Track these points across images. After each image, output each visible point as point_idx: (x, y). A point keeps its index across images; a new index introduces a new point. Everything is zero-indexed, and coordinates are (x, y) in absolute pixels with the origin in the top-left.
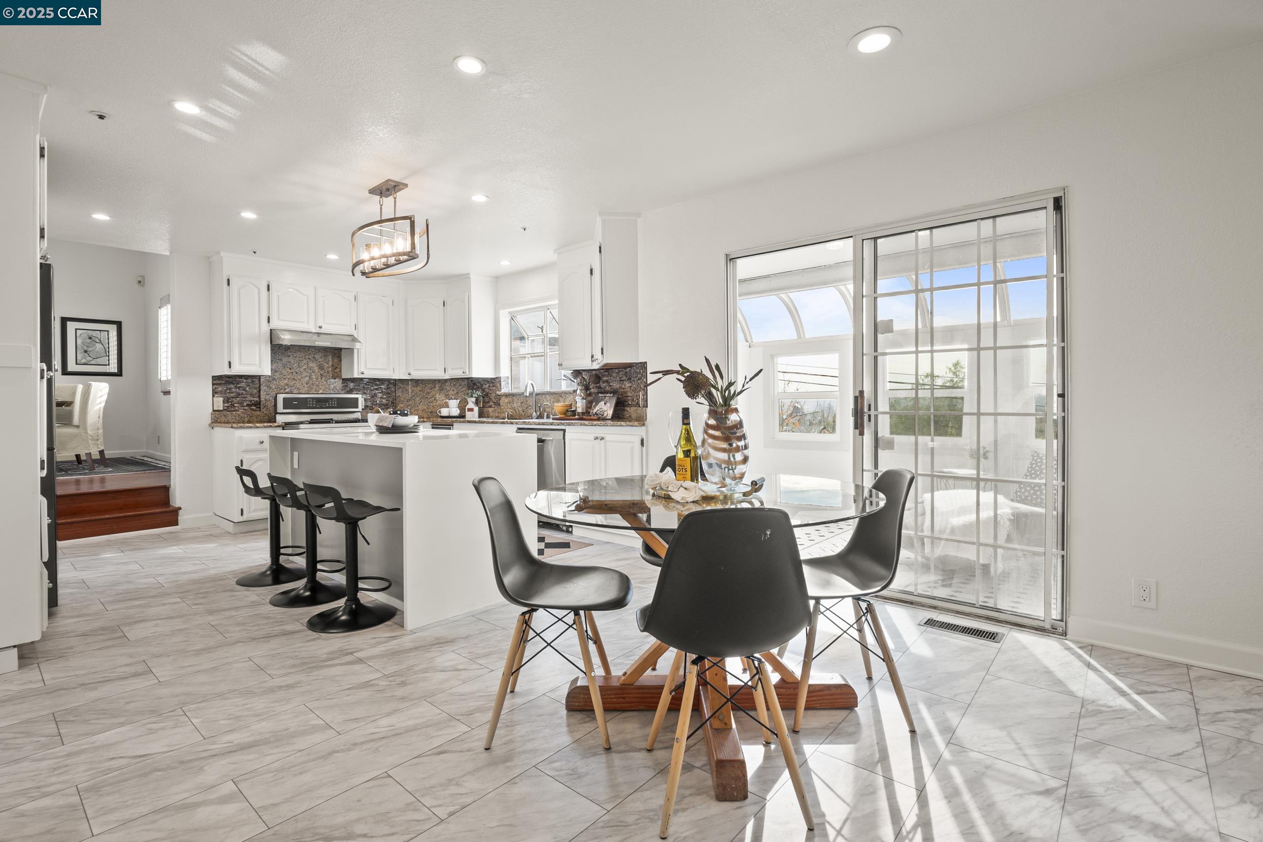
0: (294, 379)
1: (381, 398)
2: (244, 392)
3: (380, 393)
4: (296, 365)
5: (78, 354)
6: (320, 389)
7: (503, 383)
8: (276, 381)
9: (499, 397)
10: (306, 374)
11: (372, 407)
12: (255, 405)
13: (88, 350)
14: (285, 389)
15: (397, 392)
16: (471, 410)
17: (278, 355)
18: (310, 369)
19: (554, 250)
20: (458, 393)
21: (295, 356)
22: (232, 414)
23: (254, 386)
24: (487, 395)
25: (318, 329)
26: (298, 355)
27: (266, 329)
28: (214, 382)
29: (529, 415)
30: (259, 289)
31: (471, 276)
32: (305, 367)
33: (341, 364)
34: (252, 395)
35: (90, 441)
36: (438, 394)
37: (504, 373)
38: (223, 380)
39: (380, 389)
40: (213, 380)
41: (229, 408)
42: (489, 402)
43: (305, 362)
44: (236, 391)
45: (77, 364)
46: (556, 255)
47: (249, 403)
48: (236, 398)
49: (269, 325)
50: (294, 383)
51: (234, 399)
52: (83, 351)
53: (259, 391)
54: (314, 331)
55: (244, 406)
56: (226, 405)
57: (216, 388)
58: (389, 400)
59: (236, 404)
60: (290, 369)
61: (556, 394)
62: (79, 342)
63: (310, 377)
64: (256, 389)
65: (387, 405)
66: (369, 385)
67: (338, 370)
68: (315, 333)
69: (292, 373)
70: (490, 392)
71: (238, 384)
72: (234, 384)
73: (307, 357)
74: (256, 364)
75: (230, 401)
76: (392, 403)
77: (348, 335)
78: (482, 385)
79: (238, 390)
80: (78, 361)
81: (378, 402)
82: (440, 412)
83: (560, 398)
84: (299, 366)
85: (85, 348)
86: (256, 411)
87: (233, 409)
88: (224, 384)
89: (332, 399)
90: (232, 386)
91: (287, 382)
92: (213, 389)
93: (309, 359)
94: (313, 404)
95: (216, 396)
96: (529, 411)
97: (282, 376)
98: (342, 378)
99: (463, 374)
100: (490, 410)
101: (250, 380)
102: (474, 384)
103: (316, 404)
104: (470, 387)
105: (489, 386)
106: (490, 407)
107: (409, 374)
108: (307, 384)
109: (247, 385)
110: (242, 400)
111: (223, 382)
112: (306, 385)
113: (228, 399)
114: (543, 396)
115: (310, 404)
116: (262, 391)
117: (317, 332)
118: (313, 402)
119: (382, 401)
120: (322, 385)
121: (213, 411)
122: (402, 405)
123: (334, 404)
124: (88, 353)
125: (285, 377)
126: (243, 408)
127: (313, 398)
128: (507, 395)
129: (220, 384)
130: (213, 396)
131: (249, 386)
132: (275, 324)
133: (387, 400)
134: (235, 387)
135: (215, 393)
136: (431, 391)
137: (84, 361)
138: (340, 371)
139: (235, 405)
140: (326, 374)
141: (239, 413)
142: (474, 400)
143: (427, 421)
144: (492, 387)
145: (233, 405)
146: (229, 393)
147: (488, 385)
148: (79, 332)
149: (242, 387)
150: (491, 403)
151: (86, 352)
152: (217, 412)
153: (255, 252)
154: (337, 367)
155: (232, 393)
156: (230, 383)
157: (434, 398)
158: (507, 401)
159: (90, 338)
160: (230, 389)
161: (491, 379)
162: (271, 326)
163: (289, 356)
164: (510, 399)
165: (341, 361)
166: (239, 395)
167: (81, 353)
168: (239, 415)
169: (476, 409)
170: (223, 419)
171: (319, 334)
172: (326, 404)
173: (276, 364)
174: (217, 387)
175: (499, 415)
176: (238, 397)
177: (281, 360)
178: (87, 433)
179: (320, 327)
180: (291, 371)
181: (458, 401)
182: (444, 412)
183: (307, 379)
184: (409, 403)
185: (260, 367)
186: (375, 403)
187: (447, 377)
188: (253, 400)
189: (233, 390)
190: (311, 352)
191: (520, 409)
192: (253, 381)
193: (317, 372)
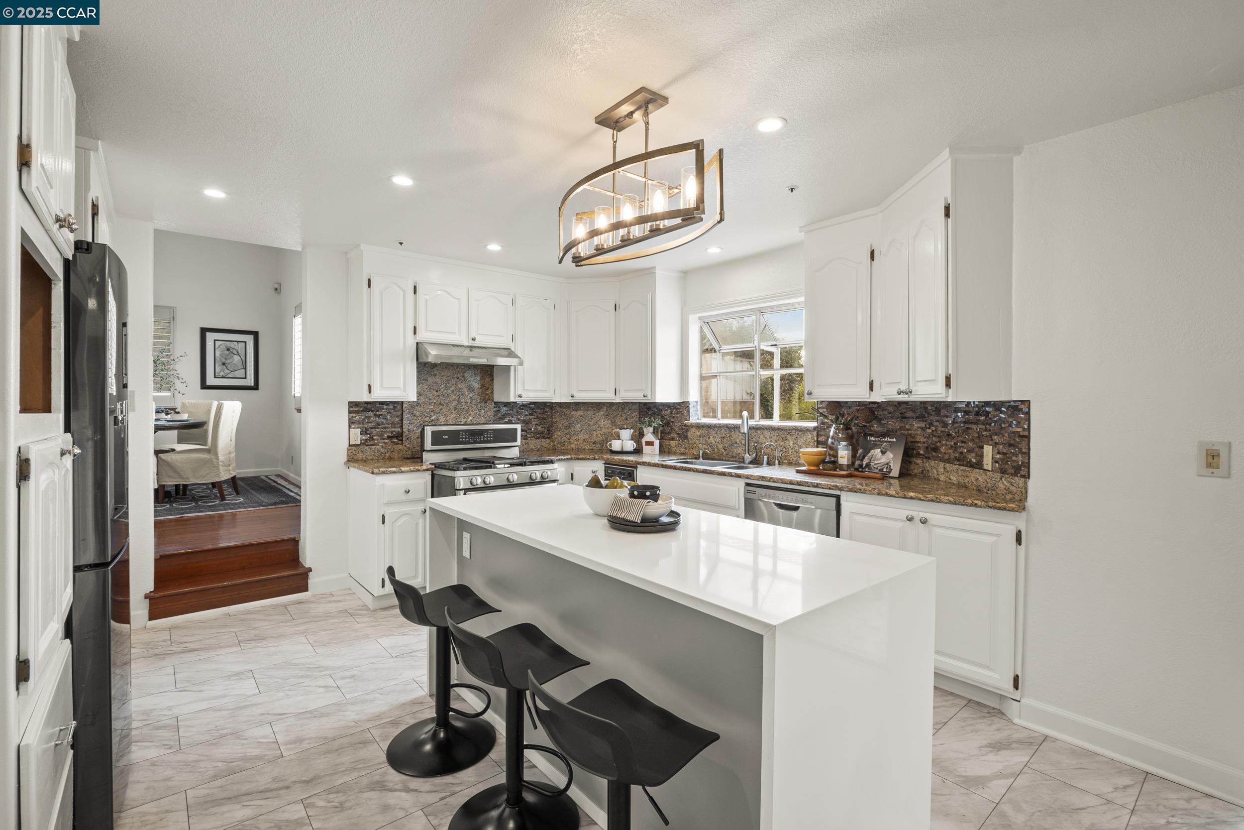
0: (441, 403)
1: (536, 424)
2: (384, 421)
3: (535, 418)
4: (443, 386)
5: (216, 367)
6: (470, 415)
7: (691, 410)
8: (420, 406)
9: (687, 428)
10: (454, 398)
11: (526, 436)
12: (397, 437)
13: (226, 363)
14: (431, 417)
15: (553, 417)
16: (650, 444)
17: (423, 375)
18: (459, 391)
19: (800, 227)
20: (627, 419)
21: (442, 374)
22: (370, 448)
23: (395, 413)
24: (667, 423)
25: (471, 341)
26: (446, 374)
27: (411, 342)
28: (351, 409)
29: (734, 454)
30: (404, 291)
31: (656, 271)
32: (452, 389)
33: (493, 384)
34: (393, 425)
35: (221, 468)
36: (602, 421)
37: (693, 396)
38: (361, 407)
39: (534, 413)
40: (350, 407)
41: (367, 442)
42: (669, 433)
43: (453, 381)
44: (375, 420)
45: (215, 377)
46: (803, 233)
47: (390, 435)
48: (375, 428)
49: (415, 338)
50: (441, 409)
51: (373, 430)
52: (221, 363)
53: (402, 419)
54: (466, 344)
55: (384, 439)
56: (364, 438)
57: (352, 417)
58: (545, 427)
59: (375, 436)
60: (437, 391)
61: (782, 430)
62: (218, 354)
63: (458, 401)
64: (397, 417)
65: (542, 433)
66: (523, 409)
67: (490, 391)
68: (468, 347)
69: (439, 396)
70: (672, 420)
71: (378, 411)
72: (373, 411)
73: (456, 375)
74: (400, 388)
75: (368, 432)
76: (548, 430)
77: (504, 349)
78: (660, 411)
79: (377, 418)
80: (216, 374)
81: (533, 429)
82: (610, 445)
83: (788, 436)
84: (447, 388)
85: (224, 360)
86: (397, 444)
87: (371, 443)
88: (362, 411)
89: (487, 430)
90: (371, 414)
91: (432, 407)
92: (349, 419)
93: (458, 378)
94: (466, 438)
95: (353, 427)
96: (735, 450)
97: (427, 400)
98: (495, 401)
99: (645, 398)
100: (673, 443)
101: (391, 407)
102: (649, 409)
103: (469, 438)
104: (642, 412)
105: (671, 413)
106: (673, 439)
107: (572, 397)
108: (455, 409)
109: (388, 413)
110: (382, 431)
111: (361, 409)
112: (454, 412)
113: (367, 429)
114: (759, 432)
115: (462, 438)
116: (404, 419)
117: (470, 345)
118: (465, 435)
119: (537, 429)
120: (472, 411)
121: (350, 445)
122: (559, 433)
123: (490, 437)
124: (226, 365)
125: (431, 401)
126: (383, 441)
127: (466, 431)
128: (699, 426)
129: (357, 412)
130: (350, 427)
131: (390, 413)
132: (422, 336)
133: (542, 427)
134: (375, 415)
135: (351, 423)
136: (594, 416)
137: (222, 374)
138: (492, 393)
139: (375, 437)
140: (476, 396)
141: (378, 447)
142: (651, 429)
143: (599, 459)
144: (675, 414)
145: (372, 438)
146: (368, 422)
147: (669, 411)
148: (218, 343)
149: (381, 415)
150: (674, 435)
151: (224, 364)
152: (354, 448)
153: (401, 243)
154: (488, 388)
155: (371, 422)
156: (366, 410)
157: (597, 426)
158: (698, 434)
159: (228, 350)
160: (369, 417)
161: (674, 403)
162: (418, 338)
163: (435, 375)
164: (704, 432)
165: (493, 380)
166: (379, 425)
167: (220, 365)
168: (378, 450)
169: (657, 443)
170: (360, 456)
171: (471, 348)
172: (481, 438)
173: (421, 385)
174: (354, 415)
175: (687, 451)
176: (378, 428)
177: (427, 380)
178: (218, 459)
179: (474, 339)
180: (438, 394)
181: (632, 430)
182: (616, 445)
183: (455, 403)
184: (568, 431)
185: (404, 391)
186: (530, 431)
187: (617, 400)
188: (394, 431)
189: (372, 418)
190: (461, 370)
191: (720, 446)
192: (394, 407)
193: (466, 394)
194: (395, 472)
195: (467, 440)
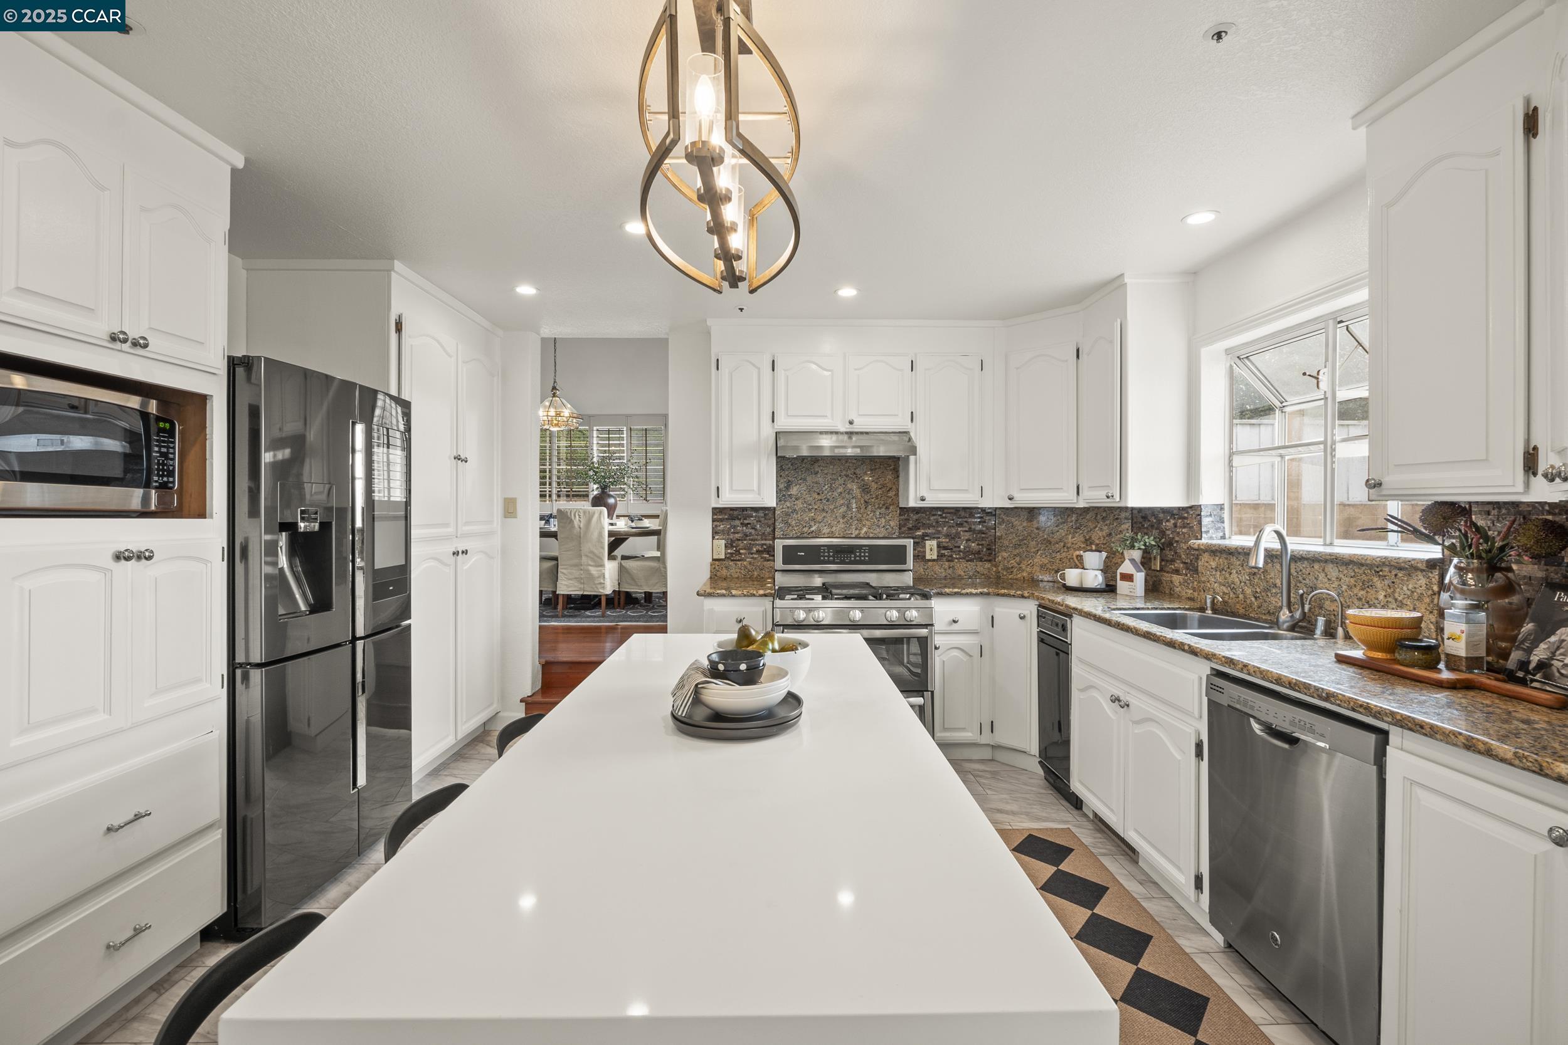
0: (823, 510)
1: (968, 540)
2: (753, 531)
3: (966, 531)
4: (826, 487)
6: (864, 525)
7: (1206, 521)
8: (797, 514)
9: (1197, 553)
10: (842, 502)
11: (951, 556)
12: (765, 551)
14: (811, 527)
15: (997, 529)
16: (1128, 578)
17: (800, 473)
18: (849, 493)
19: (1354, 117)
20: (1110, 534)
21: (826, 472)
22: (736, 564)
23: (766, 521)
24: (1170, 544)
25: (848, 425)
26: (831, 471)
27: (768, 432)
28: (715, 517)
29: (1271, 608)
30: (759, 369)
31: (1126, 280)
32: (839, 491)
33: (898, 482)
34: (764, 536)
36: (1070, 536)
37: (1211, 494)
38: (725, 515)
39: (965, 524)
40: (714, 514)
41: (732, 556)
42: (1173, 561)
43: (841, 481)
44: (742, 530)
46: (1363, 130)
47: (760, 549)
48: (742, 540)
49: (773, 427)
50: (824, 517)
51: (740, 542)
53: (774, 529)
54: (843, 429)
55: (752, 554)
56: (729, 551)
57: (716, 526)
58: (982, 545)
59: (742, 549)
60: (819, 494)
61: (1362, 565)
63: (848, 507)
64: (769, 526)
65: (979, 552)
66: (945, 518)
67: (894, 493)
68: (847, 433)
69: (821, 500)
70: (1177, 539)
71: (745, 519)
72: (740, 519)
73: (844, 473)
74: (754, 490)
75: (734, 545)
76: (988, 549)
77: (900, 432)
78: (1160, 522)
79: (745, 528)
81: (962, 547)
82: (1063, 577)
83: (1375, 579)
84: (832, 489)
86: (768, 560)
87: (738, 558)
88: (726, 519)
89: (860, 547)
90: (737, 522)
91: (813, 514)
92: (713, 528)
93: (847, 476)
94: (829, 556)
95: (716, 537)
96: (1273, 600)
97: (805, 505)
98: (900, 506)
99: (1109, 500)
100: (1176, 579)
101: (761, 514)
102: (1145, 518)
103: (833, 556)
104: (1135, 523)
105: (1175, 525)
106: (1177, 572)
107: (1010, 499)
108: (844, 517)
109: (757, 521)
110: (750, 544)
111: (726, 517)
112: (841, 521)
113: (732, 541)
114: (1316, 566)
115: (824, 556)
116: (776, 530)
117: (848, 430)
118: (829, 552)
119: (969, 547)
120: (867, 520)
121: (713, 560)
122: (1005, 555)
123: (865, 556)
125: (810, 507)
126: (751, 556)
127: (829, 547)
128: (1215, 551)
129: (721, 520)
130: (713, 538)
131: (760, 521)
132: (783, 423)
133: (978, 545)
134: (741, 524)
135: (715, 533)
136: (1057, 529)
138: (897, 495)
139: (741, 551)
140: (873, 500)
141: (745, 563)
142: (1137, 555)
143: (1028, 597)
144: (1181, 527)
145: (739, 551)
146: (734, 533)
147: (1172, 521)
149: (750, 524)
150: (1178, 565)
152: (717, 562)
153: (741, 310)
154: (891, 489)
155: (738, 533)
156: (732, 518)
157: (1062, 544)
158: (1214, 564)
160: (735, 527)
161: (1179, 508)
162: (776, 427)
163: (817, 473)
164: (1221, 561)
165: (898, 477)
166: (747, 536)
168: (745, 567)
169: (1140, 577)
170: (724, 572)
171: (850, 434)
172: (850, 557)
173: (798, 486)
174: (718, 523)
175: (1196, 594)
176: (745, 540)
177: (805, 480)
179: (851, 423)
180: (820, 498)
181: (1104, 554)
182: (1072, 576)
183: (843, 509)
184: (1017, 551)
185: (759, 494)
186: (958, 549)
187: (1081, 504)
188: (765, 544)
189: (739, 528)
190: (851, 465)
191: (1248, 591)
192: (765, 515)
193: (859, 497)
194: (723, 595)
195: (831, 558)
